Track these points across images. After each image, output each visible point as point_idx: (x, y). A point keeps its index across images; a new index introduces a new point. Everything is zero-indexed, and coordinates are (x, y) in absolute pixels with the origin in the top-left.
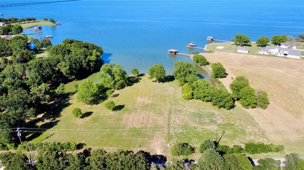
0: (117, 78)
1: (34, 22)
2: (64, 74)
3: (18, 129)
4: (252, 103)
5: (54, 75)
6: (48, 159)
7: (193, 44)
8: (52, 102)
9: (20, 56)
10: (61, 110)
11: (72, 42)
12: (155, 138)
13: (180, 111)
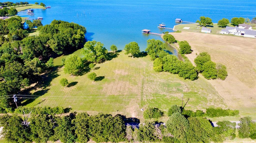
0: (98, 53)
1: (27, 6)
2: (53, 50)
3: (14, 95)
4: (213, 75)
5: (45, 51)
6: (40, 121)
7: (164, 25)
8: (43, 74)
9: (15, 35)
10: (51, 80)
11: (59, 23)
12: (130, 104)
13: (152, 81)
